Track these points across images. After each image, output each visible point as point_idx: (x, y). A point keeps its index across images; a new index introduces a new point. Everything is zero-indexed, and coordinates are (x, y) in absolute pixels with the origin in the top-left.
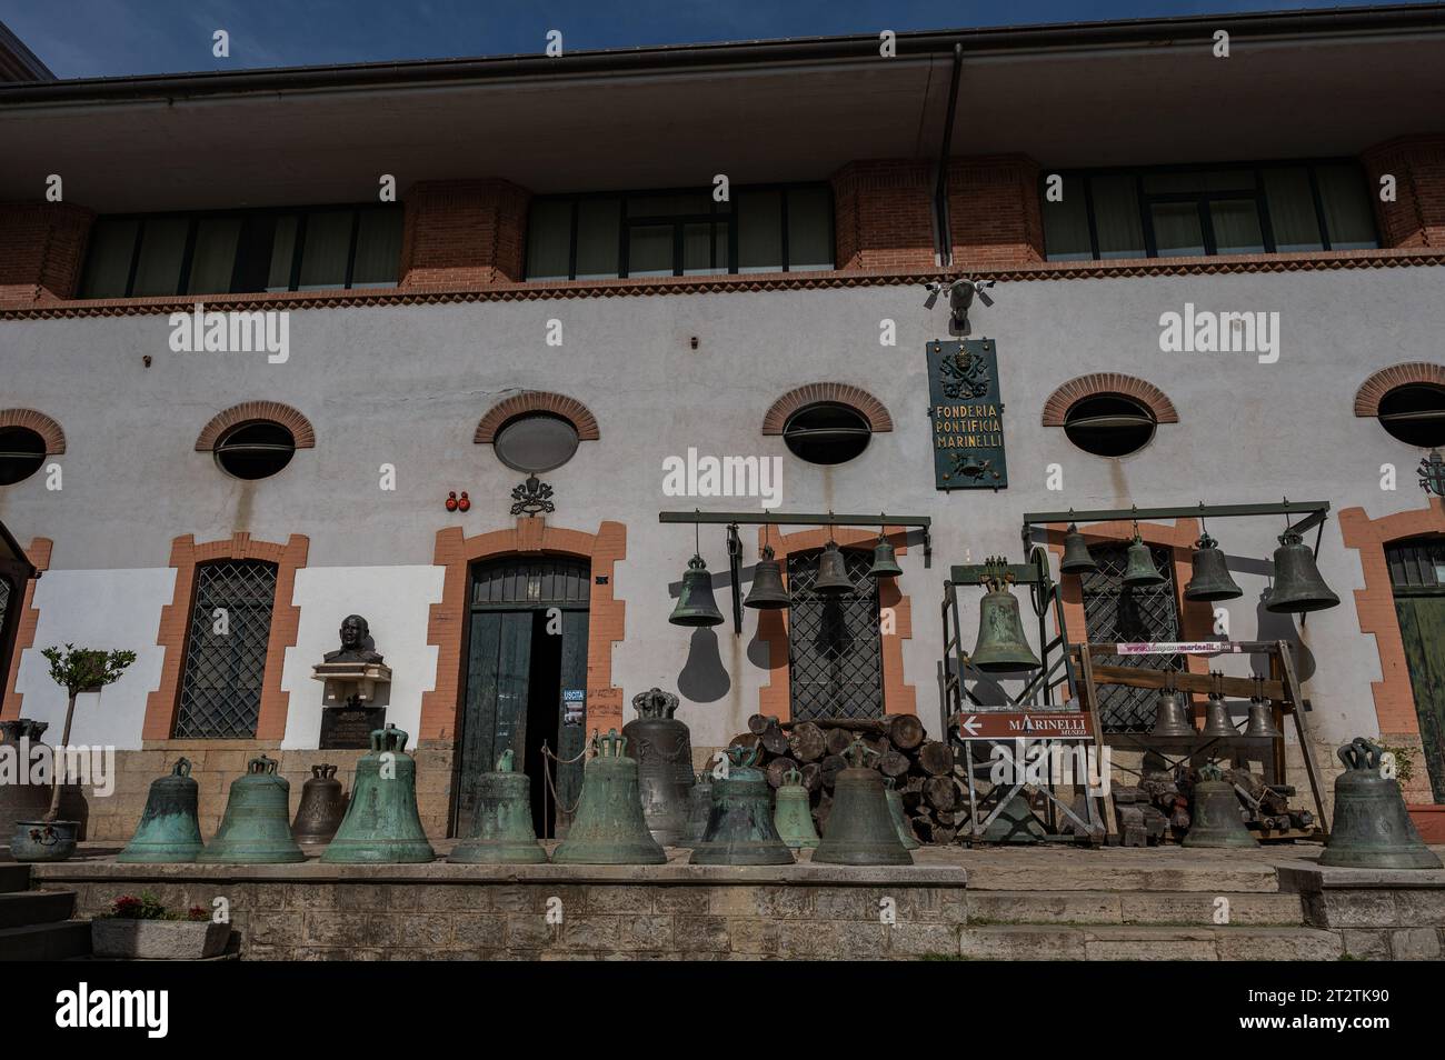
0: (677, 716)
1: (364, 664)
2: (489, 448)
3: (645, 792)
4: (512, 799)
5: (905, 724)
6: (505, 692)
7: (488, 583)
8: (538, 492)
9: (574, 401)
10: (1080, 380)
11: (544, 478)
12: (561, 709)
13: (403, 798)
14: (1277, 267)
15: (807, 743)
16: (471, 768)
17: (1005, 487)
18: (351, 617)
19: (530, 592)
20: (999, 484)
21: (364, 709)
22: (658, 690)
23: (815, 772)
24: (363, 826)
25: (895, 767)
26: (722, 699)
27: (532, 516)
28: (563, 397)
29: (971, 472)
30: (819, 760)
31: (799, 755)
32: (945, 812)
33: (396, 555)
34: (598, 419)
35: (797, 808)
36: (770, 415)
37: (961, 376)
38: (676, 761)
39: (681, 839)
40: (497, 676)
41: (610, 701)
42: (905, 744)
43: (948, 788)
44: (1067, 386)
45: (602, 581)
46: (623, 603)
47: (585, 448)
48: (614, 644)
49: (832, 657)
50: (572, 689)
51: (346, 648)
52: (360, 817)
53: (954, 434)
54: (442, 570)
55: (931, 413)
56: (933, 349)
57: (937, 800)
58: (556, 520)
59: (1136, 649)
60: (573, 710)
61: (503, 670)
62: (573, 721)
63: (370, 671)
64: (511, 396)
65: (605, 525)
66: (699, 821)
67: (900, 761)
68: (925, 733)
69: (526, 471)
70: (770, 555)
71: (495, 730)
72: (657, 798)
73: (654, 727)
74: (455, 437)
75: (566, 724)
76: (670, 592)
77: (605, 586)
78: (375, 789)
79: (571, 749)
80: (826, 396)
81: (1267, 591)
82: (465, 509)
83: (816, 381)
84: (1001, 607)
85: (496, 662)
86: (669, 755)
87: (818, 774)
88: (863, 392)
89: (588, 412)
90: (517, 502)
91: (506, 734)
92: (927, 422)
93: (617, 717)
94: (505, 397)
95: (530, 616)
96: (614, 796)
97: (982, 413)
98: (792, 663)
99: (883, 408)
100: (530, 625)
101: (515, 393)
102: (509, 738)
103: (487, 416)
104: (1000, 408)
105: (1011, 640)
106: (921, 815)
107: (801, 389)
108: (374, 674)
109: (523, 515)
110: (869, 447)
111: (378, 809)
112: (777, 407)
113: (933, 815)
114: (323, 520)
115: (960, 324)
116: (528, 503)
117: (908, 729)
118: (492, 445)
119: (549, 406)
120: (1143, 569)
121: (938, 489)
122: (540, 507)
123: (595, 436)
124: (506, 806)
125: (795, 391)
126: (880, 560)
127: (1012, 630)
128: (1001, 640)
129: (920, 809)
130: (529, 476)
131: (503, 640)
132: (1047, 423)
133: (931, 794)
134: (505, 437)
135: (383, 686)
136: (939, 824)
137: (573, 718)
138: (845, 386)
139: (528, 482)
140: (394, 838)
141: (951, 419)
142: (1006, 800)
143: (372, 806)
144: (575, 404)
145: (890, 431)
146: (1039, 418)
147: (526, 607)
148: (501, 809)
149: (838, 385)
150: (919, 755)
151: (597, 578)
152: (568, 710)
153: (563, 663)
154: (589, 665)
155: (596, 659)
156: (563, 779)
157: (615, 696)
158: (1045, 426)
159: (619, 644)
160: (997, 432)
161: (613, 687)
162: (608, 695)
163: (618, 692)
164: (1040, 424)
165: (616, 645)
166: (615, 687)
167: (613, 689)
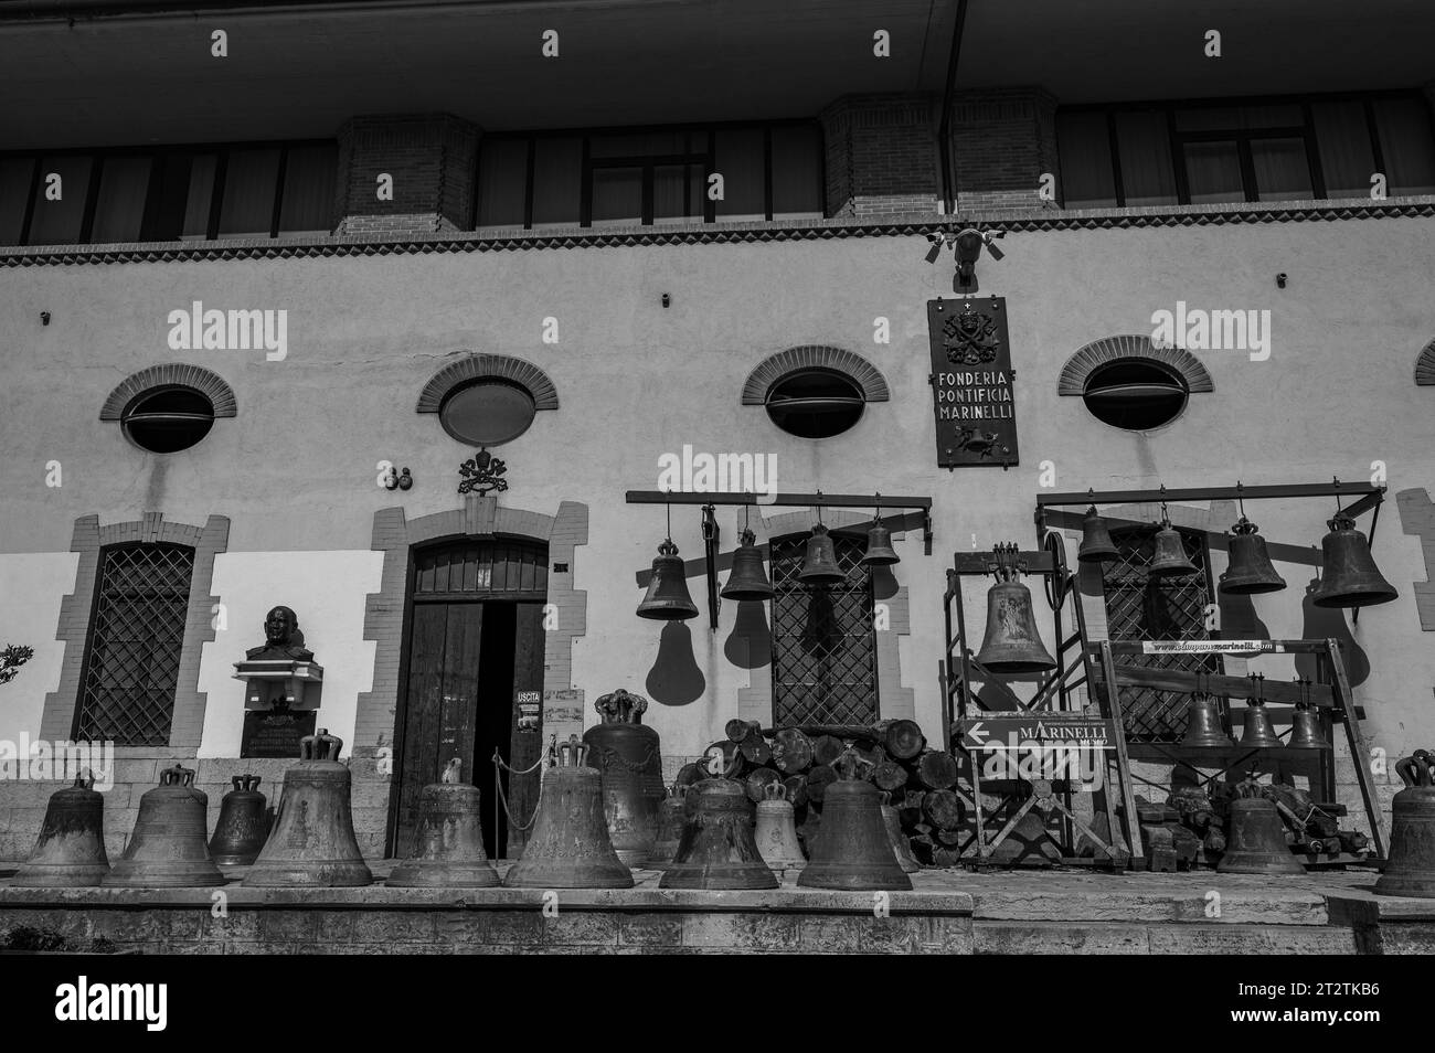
0: (645, 720)
1: (291, 662)
2: (433, 419)
3: (609, 807)
4: (460, 815)
5: (903, 731)
6: (450, 693)
7: (432, 571)
8: (489, 469)
9: (530, 366)
10: (1101, 343)
11: (496, 452)
12: (514, 713)
13: (336, 813)
14: (1328, 215)
15: (792, 752)
16: (412, 779)
17: (1016, 464)
18: (278, 608)
19: (480, 581)
20: (1009, 460)
21: (292, 713)
22: (624, 692)
23: (801, 784)
24: (291, 844)
25: (891, 780)
26: (696, 702)
27: (483, 495)
28: (517, 361)
29: (977, 446)
30: (805, 771)
31: (783, 765)
32: (947, 831)
33: (329, 539)
34: (557, 386)
35: (780, 825)
36: (751, 382)
37: (967, 338)
38: (644, 772)
39: (649, 860)
40: (442, 675)
41: (569, 704)
42: (902, 753)
43: (951, 803)
44: (1087, 350)
45: (562, 568)
46: (584, 593)
47: (542, 419)
48: (574, 640)
49: (819, 655)
50: (526, 690)
51: (272, 643)
52: (289, 835)
53: (958, 404)
54: (380, 555)
55: (933, 380)
56: (933, 306)
57: (939, 817)
58: (509, 500)
59: (1165, 648)
60: (528, 714)
61: (449, 668)
62: (528, 726)
63: (299, 669)
64: (457, 361)
65: (564, 505)
66: (670, 840)
67: (897, 773)
68: (924, 741)
69: (476, 445)
70: (750, 539)
71: (440, 737)
72: (622, 813)
73: (619, 733)
74: (396, 405)
75: (520, 730)
76: (638, 581)
77: (564, 574)
78: (305, 803)
79: (526, 758)
80: (813, 361)
81: (1315, 583)
82: (406, 488)
83: (803, 344)
84: (1010, 599)
85: (441, 659)
86: (637, 764)
87: (804, 787)
88: (856, 357)
89: (545, 379)
90: (466, 479)
91: (451, 741)
92: (929, 390)
93: (579, 723)
94: (452, 361)
95: (481, 606)
96: (575, 810)
97: (991, 380)
98: (775, 661)
99: (879, 375)
100: (480, 617)
101: (463, 356)
102: (455, 744)
103: (432, 382)
104: (1010, 375)
105: (1022, 637)
106: (919, 833)
107: (786, 353)
108: (303, 673)
109: (473, 494)
110: (864, 417)
111: (308, 825)
112: (758, 373)
113: (934, 835)
114: (246, 499)
115: (965, 280)
116: (478, 481)
117: (906, 737)
118: (437, 415)
119: (502, 371)
120: (1173, 558)
121: (940, 466)
122: (491, 485)
123: (554, 406)
124: (453, 822)
125: (779, 355)
126: (874, 546)
127: (1024, 626)
128: (1011, 636)
129: (920, 828)
130: (479, 450)
131: (450, 634)
132: (1063, 391)
133: (931, 810)
134: (451, 407)
135: (313, 687)
136: (941, 844)
137: (528, 723)
138: (835, 350)
139: (478, 456)
140: (326, 858)
141: (956, 387)
142: (1017, 817)
143: (301, 821)
144: (532, 370)
145: (887, 400)
146: (1054, 387)
147: (475, 597)
148: (447, 826)
149: (828, 349)
150: (918, 767)
151: (556, 565)
152: (522, 714)
153: (517, 662)
154: (546, 663)
155: (554, 657)
156: (516, 792)
157: (576, 698)
158: (1062, 395)
159: (580, 639)
160: (1007, 402)
161: (573, 688)
162: (567, 697)
163: (578, 694)
164: (1057, 393)
165: (577, 641)
166: (575, 689)
167: (574, 691)
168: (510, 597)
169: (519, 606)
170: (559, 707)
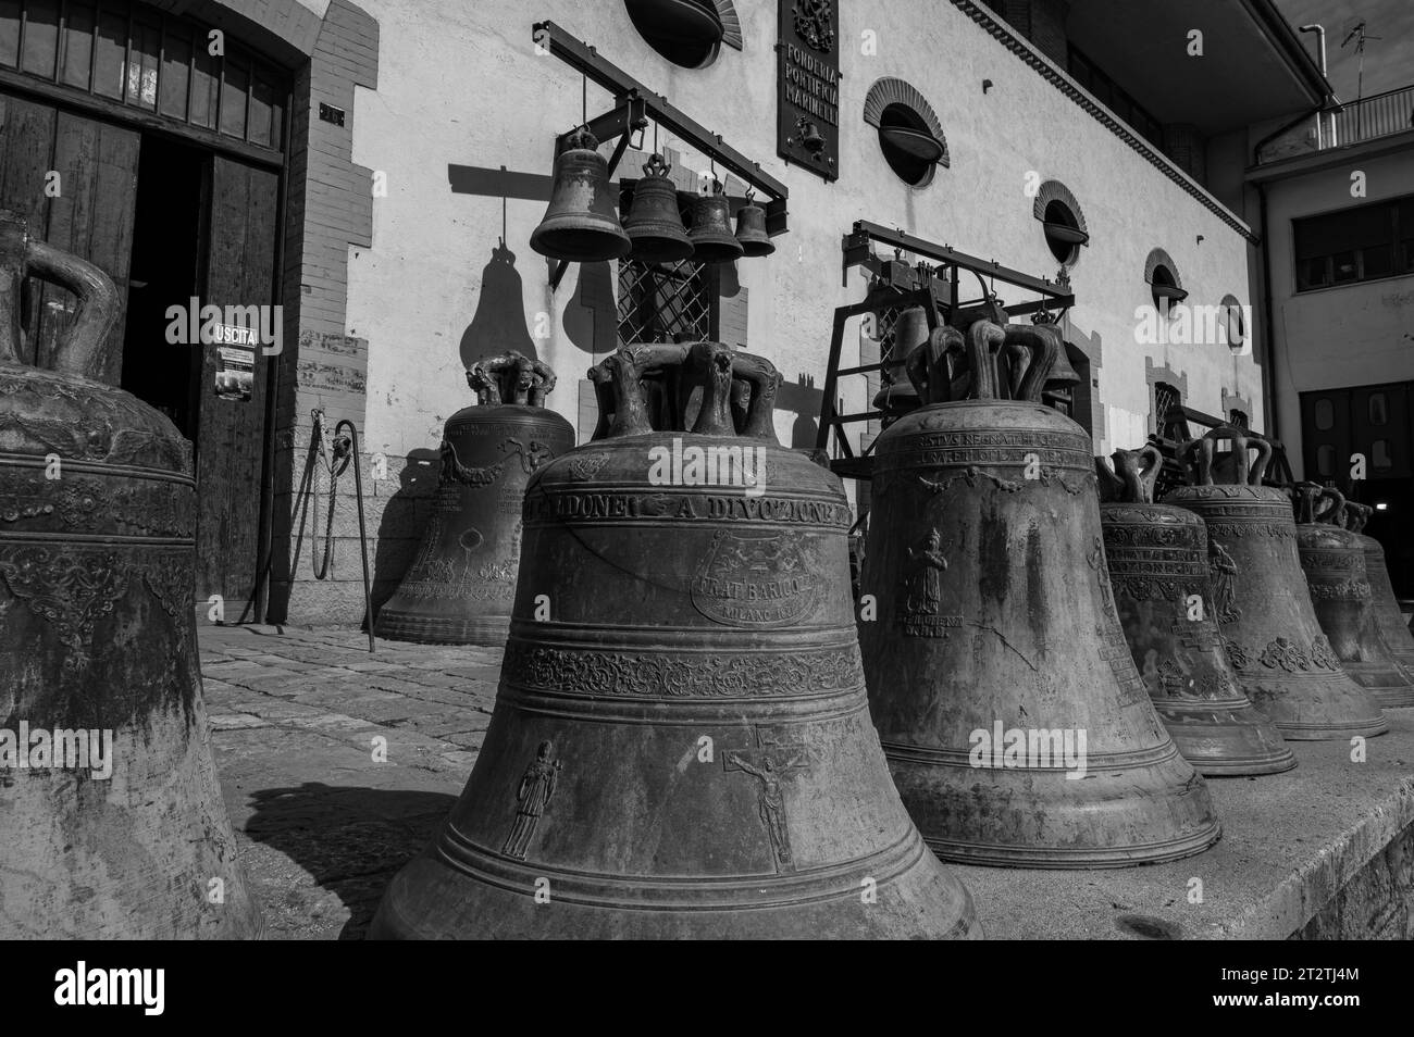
10: (893, 81)
12: (208, 359)
17: (834, 179)
19: (132, 86)
20: (830, 173)
29: (815, 146)
41: (342, 360)
44: (884, 83)
45: (334, 116)
46: (366, 176)
48: (351, 247)
53: (803, 88)
55: (778, 48)
60: (235, 366)
62: (234, 388)
75: (218, 393)
76: (453, 177)
77: (335, 128)
92: (773, 58)
93: (357, 395)
95: (136, 137)
97: (825, 74)
99: (735, 12)
100: (133, 159)
104: (837, 77)
110: (718, 60)
121: (780, 154)
132: (866, 117)
137: (234, 382)
141: (800, 67)
145: (740, 50)
146: (862, 106)
147: (130, 115)
151: (323, 106)
152: (223, 365)
153: (213, 265)
154: (304, 280)
155: (319, 272)
156: (210, 506)
157: (355, 352)
158: (866, 121)
159: (363, 252)
160: (836, 107)
161: (350, 335)
162: (340, 348)
163: (359, 345)
164: (862, 117)
165: (357, 255)
166: (354, 336)
167: (351, 339)
168: (205, 138)
169: (218, 161)
170: (328, 364)
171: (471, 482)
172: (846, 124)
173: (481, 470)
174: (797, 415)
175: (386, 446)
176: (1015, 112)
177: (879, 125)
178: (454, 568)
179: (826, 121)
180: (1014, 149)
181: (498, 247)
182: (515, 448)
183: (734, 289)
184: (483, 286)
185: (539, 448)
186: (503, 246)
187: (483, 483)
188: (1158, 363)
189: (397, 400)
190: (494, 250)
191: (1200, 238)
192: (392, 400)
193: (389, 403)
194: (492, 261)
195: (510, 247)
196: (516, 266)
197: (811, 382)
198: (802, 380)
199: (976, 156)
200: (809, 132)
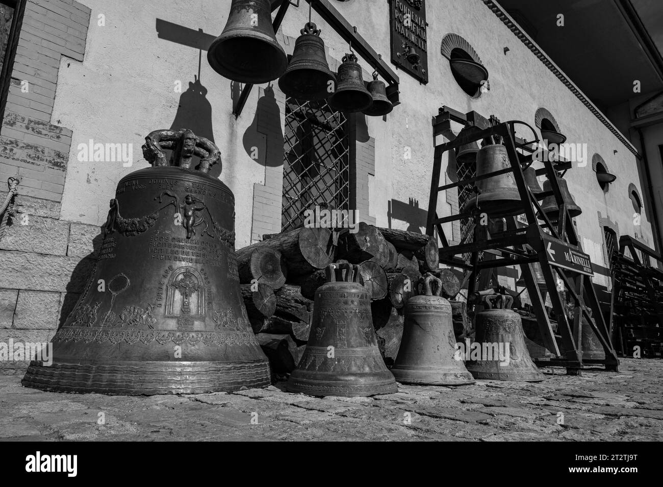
10: (456, 36)
17: (426, 84)
20: (423, 79)
41: (47, 143)
42: (431, 265)
44: (451, 35)
76: (159, 27)
84: (507, 157)
92: (387, 7)
97: (418, 21)
104: (426, 25)
121: (392, 62)
128: (514, 184)
132: (443, 52)
141: (403, 14)
146: (439, 47)
155: (30, 71)
157: (58, 137)
158: (442, 54)
159: (74, 64)
160: (425, 41)
161: (56, 124)
162: (44, 132)
163: (63, 133)
164: (440, 52)
165: (69, 65)
166: (59, 125)
167: (57, 127)
170: (30, 143)
171: (127, 231)
172: (431, 53)
173: (137, 220)
174: (408, 225)
175: (81, 215)
176: (521, 68)
177: (450, 58)
178: (97, 312)
179: (419, 48)
180: (522, 87)
181: (193, 82)
182: (171, 200)
183: (366, 138)
184: (180, 106)
185: (194, 202)
186: (198, 82)
187: (138, 231)
188: (604, 216)
189: (96, 180)
190: (190, 83)
191: (615, 151)
192: (92, 180)
193: (88, 181)
194: (188, 90)
195: (203, 83)
196: (208, 97)
197: (417, 204)
198: (411, 202)
199: (503, 87)
200: (410, 51)
